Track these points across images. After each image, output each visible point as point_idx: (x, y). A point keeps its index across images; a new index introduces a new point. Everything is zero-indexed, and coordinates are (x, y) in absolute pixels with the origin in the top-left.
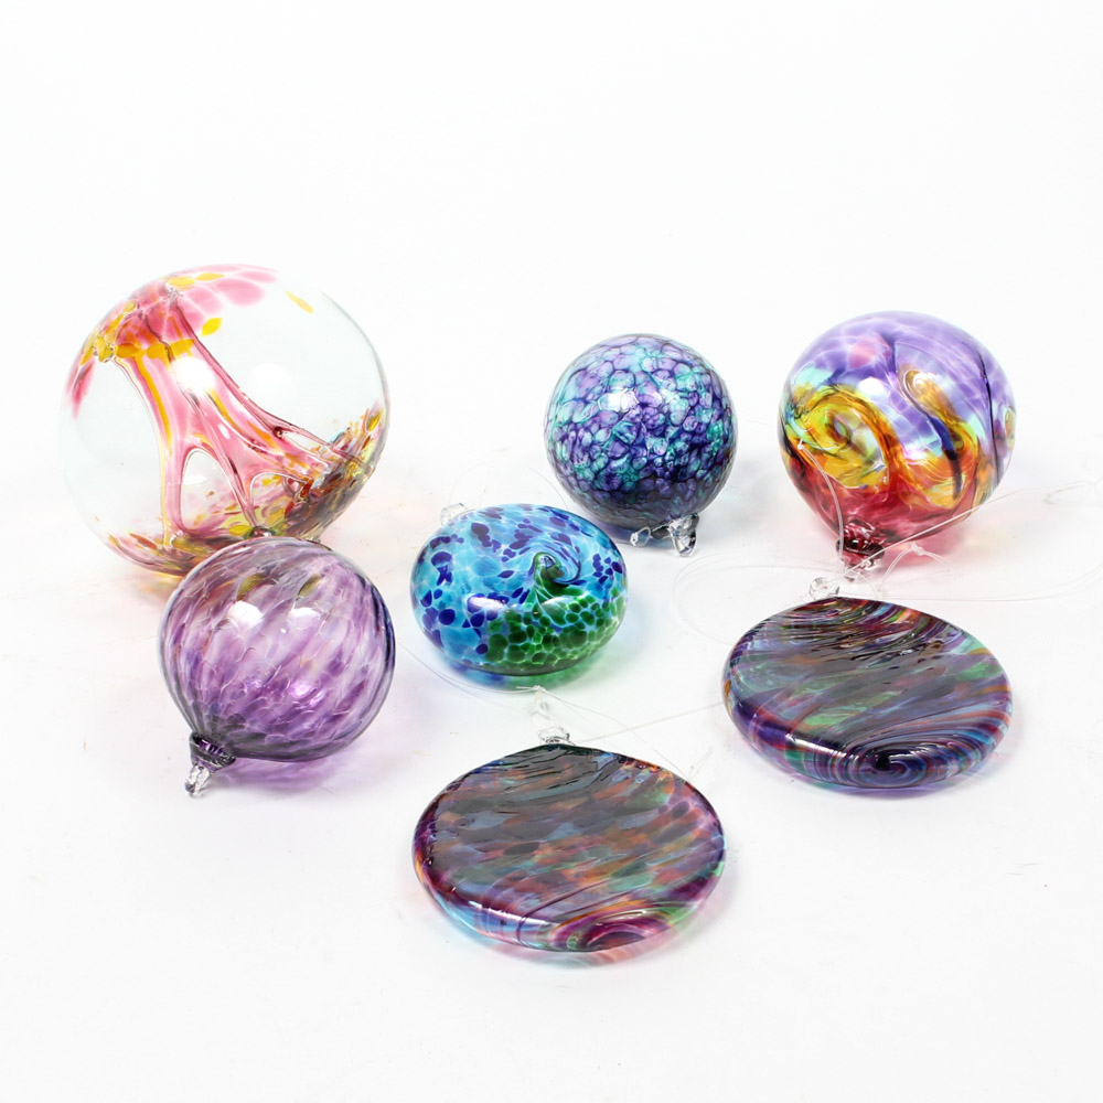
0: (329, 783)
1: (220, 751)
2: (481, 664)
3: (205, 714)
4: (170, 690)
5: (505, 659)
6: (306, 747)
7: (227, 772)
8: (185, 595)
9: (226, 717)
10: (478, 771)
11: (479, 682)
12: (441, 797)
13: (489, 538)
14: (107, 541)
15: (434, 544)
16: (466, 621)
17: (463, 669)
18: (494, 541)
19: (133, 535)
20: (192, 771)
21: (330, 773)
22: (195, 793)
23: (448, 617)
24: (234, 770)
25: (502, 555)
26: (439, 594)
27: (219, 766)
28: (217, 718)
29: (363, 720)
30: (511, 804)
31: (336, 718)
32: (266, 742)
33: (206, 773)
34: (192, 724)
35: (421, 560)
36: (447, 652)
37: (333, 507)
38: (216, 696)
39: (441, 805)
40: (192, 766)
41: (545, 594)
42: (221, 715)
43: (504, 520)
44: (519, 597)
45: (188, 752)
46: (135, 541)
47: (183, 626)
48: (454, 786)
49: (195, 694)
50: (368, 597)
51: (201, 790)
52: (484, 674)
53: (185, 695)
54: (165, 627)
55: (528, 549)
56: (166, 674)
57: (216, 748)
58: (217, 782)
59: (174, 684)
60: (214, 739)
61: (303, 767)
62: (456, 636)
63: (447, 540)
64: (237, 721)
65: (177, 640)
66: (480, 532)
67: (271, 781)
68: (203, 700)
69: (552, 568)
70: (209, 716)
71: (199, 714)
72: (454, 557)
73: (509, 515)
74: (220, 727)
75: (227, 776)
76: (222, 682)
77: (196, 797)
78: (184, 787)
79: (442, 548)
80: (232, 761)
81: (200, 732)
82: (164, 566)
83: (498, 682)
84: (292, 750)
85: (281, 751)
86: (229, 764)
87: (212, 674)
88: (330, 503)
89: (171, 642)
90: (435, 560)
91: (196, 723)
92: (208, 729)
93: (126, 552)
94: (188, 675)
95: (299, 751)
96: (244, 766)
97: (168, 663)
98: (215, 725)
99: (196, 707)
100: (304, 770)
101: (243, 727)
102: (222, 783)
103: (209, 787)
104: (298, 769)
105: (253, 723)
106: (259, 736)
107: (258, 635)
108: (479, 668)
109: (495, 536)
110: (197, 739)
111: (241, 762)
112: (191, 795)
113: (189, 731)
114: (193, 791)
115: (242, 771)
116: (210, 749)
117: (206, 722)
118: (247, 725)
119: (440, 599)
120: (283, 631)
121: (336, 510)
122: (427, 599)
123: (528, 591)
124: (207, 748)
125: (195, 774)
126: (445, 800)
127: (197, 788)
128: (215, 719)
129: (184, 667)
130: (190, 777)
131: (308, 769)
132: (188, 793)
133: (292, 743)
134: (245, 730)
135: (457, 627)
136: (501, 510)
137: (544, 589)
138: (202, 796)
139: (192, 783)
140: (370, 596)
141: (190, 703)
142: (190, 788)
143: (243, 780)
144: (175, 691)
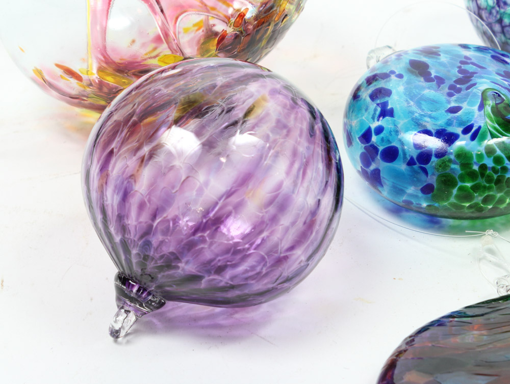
0: (265, 331)
1: (149, 294)
2: (424, 205)
3: (134, 252)
4: (95, 224)
5: (453, 200)
6: (246, 291)
7: (154, 316)
8: (116, 117)
9: (157, 256)
10: (438, 323)
11: (416, 225)
12: (399, 353)
13: (430, 74)
14: (32, 74)
15: (370, 81)
16: (412, 158)
17: (398, 210)
18: (436, 77)
19: (58, 66)
20: (117, 315)
21: (266, 320)
22: (120, 339)
23: (391, 154)
24: (161, 314)
25: (447, 90)
26: (379, 130)
27: (145, 310)
28: (148, 256)
29: (310, 262)
30: (489, 364)
31: (280, 261)
32: (203, 284)
33: (132, 317)
34: (118, 262)
35: (356, 96)
36: (385, 192)
37: (264, 42)
38: (148, 232)
39: (399, 364)
40: (116, 309)
41: (497, 130)
42: (152, 253)
43: (443, 58)
44: (470, 134)
45: (112, 293)
46: (59, 72)
47: (111, 152)
48: (411, 341)
49: (123, 229)
50: (318, 126)
51: (127, 335)
52: (425, 217)
53: (112, 230)
54: (91, 154)
55: (475, 84)
56: (91, 207)
57: (145, 290)
58: (144, 327)
59: (99, 217)
60: (144, 281)
61: (236, 312)
62: (397, 175)
63: (385, 76)
64: (170, 262)
65: (104, 167)
66: (419, 68)
67: (203, 327)
68: (133, 235)
69: (502, 105)
70: (138, 254)
71: (127, 251)
72: (394, 92)
73: (446, 52)
74: (151, 266)
75: (155, 321)
76: (154, 216)
77: (120, 344)
78: (108, 333)
79: (380, 84)
80: (161, 305)
81: (127, 272)
82: (90, 101)
83: (437, 226)
84: (231, 295)
85: (220, 295)
86: (158, 308)
87: (141, 206)
88: (260, 40)
89: (97, 170)
90: (373, 97)
91: (124, 262)
92: (137, 269)
93: (51, 86)
94: (116, 207)
95: (239, 296)
96: (173, 309)
97: (94, 195)
98: (145, 265)
99: (124, 243)
100: (237, 316)
101: (178, 267)
102: (148, 328)
103: (136, 332)
104: (231, 314)
105: (187, 262)
106: (194, 278)
107: (197, 163)
108: (419, 211)
109: (437, 72)
110: (123, 279)
111: (170, 305)
112: (116, 341)
113: (114, 271)
114: (117, 337)
115: (172, 315)
116: (138, 290)
117: (134, 260)
118: (181, 265)
119: (382, 135)
120: (223, 160)
121: (266, 47)
122: (366, 136)
123: (480, 128)
124: (135, 290)
125: (121, 318)
126: (403, 357)
127: (123, 333)
128: (146, 258)
129: (112, 199)
130: (116, 322)
131: (243, 315)
132: (111, 339)
133: (232, 287)
134: (180, 271)
135: (400, 165)
136: (438, 48)
137: (497, 126)
138: (128, 342)
139: (117, 328)
140: (320, 125)
141: (118, 239)
142: (115, 334)
143: (172, 325)
144: (100, 225)
